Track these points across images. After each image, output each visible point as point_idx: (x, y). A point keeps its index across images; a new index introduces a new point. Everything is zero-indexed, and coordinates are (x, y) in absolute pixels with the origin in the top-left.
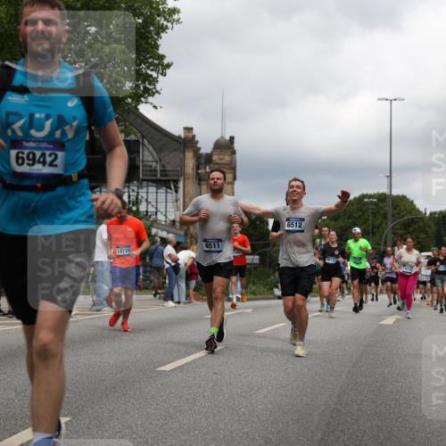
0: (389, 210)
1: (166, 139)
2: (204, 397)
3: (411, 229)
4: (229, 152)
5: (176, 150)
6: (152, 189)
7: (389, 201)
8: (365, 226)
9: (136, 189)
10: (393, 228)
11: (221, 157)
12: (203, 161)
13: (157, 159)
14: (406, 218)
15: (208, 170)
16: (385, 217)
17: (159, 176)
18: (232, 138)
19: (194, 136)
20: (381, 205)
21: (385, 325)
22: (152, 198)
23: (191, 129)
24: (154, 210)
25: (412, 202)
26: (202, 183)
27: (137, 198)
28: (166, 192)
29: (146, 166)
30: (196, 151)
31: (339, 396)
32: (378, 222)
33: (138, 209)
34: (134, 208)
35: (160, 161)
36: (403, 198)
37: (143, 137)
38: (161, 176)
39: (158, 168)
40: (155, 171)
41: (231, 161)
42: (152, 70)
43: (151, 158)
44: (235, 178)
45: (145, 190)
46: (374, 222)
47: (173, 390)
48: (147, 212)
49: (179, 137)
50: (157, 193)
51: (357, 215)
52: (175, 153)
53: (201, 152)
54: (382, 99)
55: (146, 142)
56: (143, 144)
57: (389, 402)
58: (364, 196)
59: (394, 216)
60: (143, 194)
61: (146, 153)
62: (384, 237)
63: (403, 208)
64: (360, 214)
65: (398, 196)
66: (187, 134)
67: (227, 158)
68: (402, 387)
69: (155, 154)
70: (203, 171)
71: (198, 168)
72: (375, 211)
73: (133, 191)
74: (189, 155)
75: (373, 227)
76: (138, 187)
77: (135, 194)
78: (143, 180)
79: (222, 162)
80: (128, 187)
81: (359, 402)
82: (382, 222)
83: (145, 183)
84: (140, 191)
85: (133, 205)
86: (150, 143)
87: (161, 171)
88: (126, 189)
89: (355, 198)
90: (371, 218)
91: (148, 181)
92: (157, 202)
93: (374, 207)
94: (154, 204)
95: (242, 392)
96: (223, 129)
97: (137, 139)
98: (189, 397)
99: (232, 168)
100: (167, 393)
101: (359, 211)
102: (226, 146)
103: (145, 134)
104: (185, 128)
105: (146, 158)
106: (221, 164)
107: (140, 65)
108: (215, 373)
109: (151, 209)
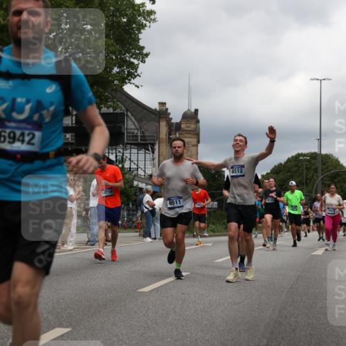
0: (319, 165)
1: (145, 111)
2: (175, 312)
4: (194, 121)
5: (153, 120)
6: (135, 151)
7: (319, 159)
8: (300, 178)
9: (121, 150)
10: (322, 179)
11: (188, 125)
12: (173, 128)
13: (138, 128)
14: (333, 171)
15: (178, 135)
16: (316, 170)
17: (139, 140)
18: (196, 111)
19: (167, 109)
20: (313, 161)
21: (316, 255)
22: (134, 158)
23: (165, 104)
24: (136, 167)
25: (337, 160)
27: (122, 158)
28: (145, 153)
29: (130, 133)
30: (169, 120)
32: (310, 175)
33: (123, 166)
34: (121, 166)
35: (141, 128)
36: (330, 156)
37: (127, 110)
38: (141, 140)
39: (139, 134)
40: (137, 136)
41: (196, 128)
42: (134, 58)
43: (133, 127)
44: (198, 142)
45: (129, 151)
46: (307, 175)
47: (151, 307)
48: (130, 168)
49: (156, 110)
50: (138, 153)
52: (152, 122)
53: (172, 121)
54: (314, 79)
55: (129, 114)
56: (127, 116)
58: (299, 155)
59: (322, 170)
60: (127, 154)
61: (130, 122)
62: (315, 187)
63: (330, 164)
64: (296, 169)
65: (326, 155)
66: (161, 108)
67: (193, 126)
69: (136, 123)
70: (174, 136)
71: (170, 134)
72: (308, 166)
73: (120, 152)
74: (163, 124)
75: (307, 179)
76: (123, 149)
77: (121, 154)
78: (127, 144)
79: (189, 129)
80: (116, 149)
82: (313, 175)
83: (129, 146)
84: (125, 152)
85: (119, 163)
86: (132, 115)
87: (141, 137)
88: (114, 151)
89: (293, 157)
90: (305, 172)
91: (131, 144)
92: (138, 161)
93: (307, 163)
94: (136, 162)
95: (204, 308)
96: (190, 104)
97: (122, 112)
98: (163, 312)
99: (196, 134)
100: (146, 309)
101: (295, 166)
102: (192, 117)
103: (129, 108)
104: (159, 103)
105: (129, 127)
106: (188, 131)
107: (125, 54)
108: (183, 294)
109: (133, 166)
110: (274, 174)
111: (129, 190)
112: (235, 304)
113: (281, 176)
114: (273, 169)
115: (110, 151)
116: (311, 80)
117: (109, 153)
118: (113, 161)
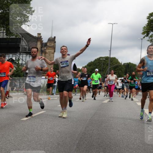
0: (109, 62)
1: (31, 37)
2: (37, 129)
3: (116, 69)
4: (53, 42)
5: (34, 41)
6: (24, 55)
7: (109, 60)
8: (100, 68)
9: (18, 55)
10: (110, 69)
11: (50, 44)
12: (43, 45)
13: (27, 45)
14: (115, 65)
15: (45, 48)
16: (107, 65)
17: (27, 51)
18: (55, 37)
19: (41, 37)
20: (106, 61)
21: (104, 103)
22: (24, 59)
23: (40, 34)
24: (25, 63)
25: (117, 60)
26: (43, 53)
27: (19, 59)
28: (30, 57)
29: (23, 47)
30: (41, 42)
31: (86, 128)
32: (105, 67)
33: (19, 63)
34: (17, 62)
35: (28, 45)
36: (114, 58)
37: (22, 37)
38: (28, 51)
39: (27, 48)
40: (26, 49)
41: (54, 45)
43: (25, 44)
44: (55, 51)
45: (22, 56)
46: (103, 67)
47: (26, 127)
48: (22, 63)
49: (36, 37)
50: (26, 57)
51: (97, 64)
52: (34, 42)
53: (43, 42)
54: (110, 23)
55: (23, 38)
56: (22, 39)
57: (103, 130)
58: (101, 58)
59: (110, 64)
60: (21, 57)
61: (23, 42)
62: (106, 72)
63: (114, 62)
64: (99, 64)
65: (112, 58)
66: (39, 36)
67: (53, 44)
68: (108, 124)
69: (26, 43)
70: (44, 49)
71: (42, 48)
72: (104, 63)
73: (17, 56)
74: (39, 43)
75: (103, 69)
76: (19, 55)
77: (18, 57)
78: (21, 52)
79: (51, 46)
80: (16, 55)
81: (92, 130)
82: (106, 67)
83: (22, 53)
84: (20, 56)
85: (17, 61)
86: (25, 39)
87: (28, 49)
88: (15, 55)
89: (97, 59)
90: (102, 65)
91: (23, 52)
92: (26, 60)
93: (104, 61)
94: (25, 61)
95: (51, 127)
96: (52, 34)
97: (20, 37)
98: (32, 129)
99: (54, 48)
100: (24, 128)
101: (98, 63)
102: (52, 40)
103: (23, 36)
104: (38, 34)
105: (23, 44)
106: (50, 46)
107: (23, 11)
108: (42, 121)
109: (24, 63)
110: (89, 66)
111: (21, 73)
112: (66, 125)
113: (91, 67)
114: (88, 64)
115: (13, 56)
116: (109, 24)
117: (12, 56)
118: (14, 60)
